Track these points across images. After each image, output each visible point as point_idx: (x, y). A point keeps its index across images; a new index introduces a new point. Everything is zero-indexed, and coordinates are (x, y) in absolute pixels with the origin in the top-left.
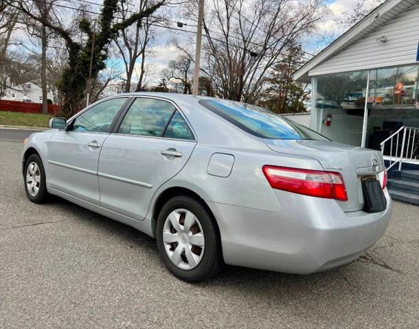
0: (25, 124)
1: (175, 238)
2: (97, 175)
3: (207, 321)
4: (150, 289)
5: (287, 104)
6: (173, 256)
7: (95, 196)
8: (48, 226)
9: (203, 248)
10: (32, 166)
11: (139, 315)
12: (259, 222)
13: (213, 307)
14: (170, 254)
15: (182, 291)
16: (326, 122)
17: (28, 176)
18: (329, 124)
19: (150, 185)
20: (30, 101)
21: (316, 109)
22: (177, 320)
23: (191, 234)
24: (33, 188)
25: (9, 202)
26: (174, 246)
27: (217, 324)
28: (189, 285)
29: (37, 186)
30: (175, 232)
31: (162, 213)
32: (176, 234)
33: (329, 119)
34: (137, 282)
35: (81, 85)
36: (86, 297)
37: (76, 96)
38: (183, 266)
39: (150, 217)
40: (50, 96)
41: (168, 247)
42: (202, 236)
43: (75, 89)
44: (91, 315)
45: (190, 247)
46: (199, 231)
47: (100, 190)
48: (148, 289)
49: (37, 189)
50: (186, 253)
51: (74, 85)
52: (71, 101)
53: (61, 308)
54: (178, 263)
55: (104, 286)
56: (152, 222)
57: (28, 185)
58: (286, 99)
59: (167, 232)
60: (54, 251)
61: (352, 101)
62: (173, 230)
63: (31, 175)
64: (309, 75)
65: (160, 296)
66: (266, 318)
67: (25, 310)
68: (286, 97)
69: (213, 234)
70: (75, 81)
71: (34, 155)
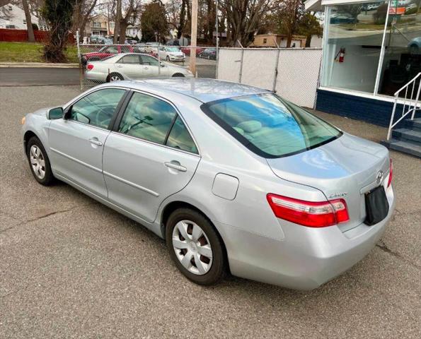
0: (13, 60)
1: (184, 245)
2: (102, 173)
3: (217, 330)
4: (164, 295)
5: (298, 18)
6: (183, 260)
7: (103, 192)
8: (60, 216)
9: (211, 259)
10: (35, 149)
11: (156, 328)
12: (263, 245)
13: (223, 313)
14: (181, 257)
15: (194, 296)
16: (338, 58)
17: (32, 158)
18: (341, 60)
19: (157, 194)
20: (13, 26)
21: (328, 45)
22: (190, 331)
23: (199, 244)
24: (39, 171)
25: (17, 184)
26: (184, 252)
27: (226, 333)
28: (200, 288)
29: (43, 169)
30: (184, 239)
31: (170, 220)
32: (184, 242)
33: (342, 55)
34: (151, 287)
35: (67, 11)
36: (107, 308)
37: (64, 24)
38: (193, 270)
39: (158, 222)
40: (35, 20)
41: (178, 252)
42: (210, 249)
43: (62, 16)
44: (114, 331)
45: (199, 256)
46: (206, 243)
47: (107, 187)
48: (162, 296)
49: (43, 173)
50: (196, 261)
51: (60, 12)
52: (58, 31)
53: (87, 324)
54: (189, 267)
55: (122, 294)
56: (161, 226)
57: (34, 166)
58: (297, 13)
59: (176, 238)
60: (71, 252)
61: (372, 9)
62: (182, 238)
63: (35, 158)
64: (322, 4)
65: (174, 303)
66: (269, 323)
67: (55, 329)
68: (297, 10)
69: (220, 250)
70: (59, 6)
71: (34, 138)
